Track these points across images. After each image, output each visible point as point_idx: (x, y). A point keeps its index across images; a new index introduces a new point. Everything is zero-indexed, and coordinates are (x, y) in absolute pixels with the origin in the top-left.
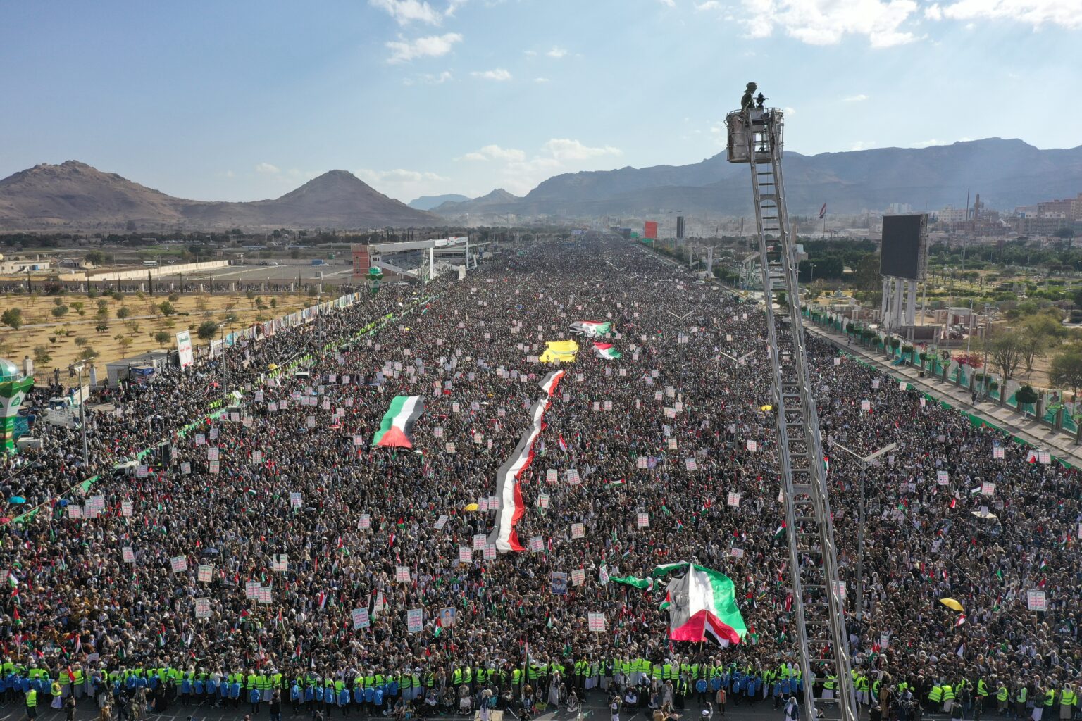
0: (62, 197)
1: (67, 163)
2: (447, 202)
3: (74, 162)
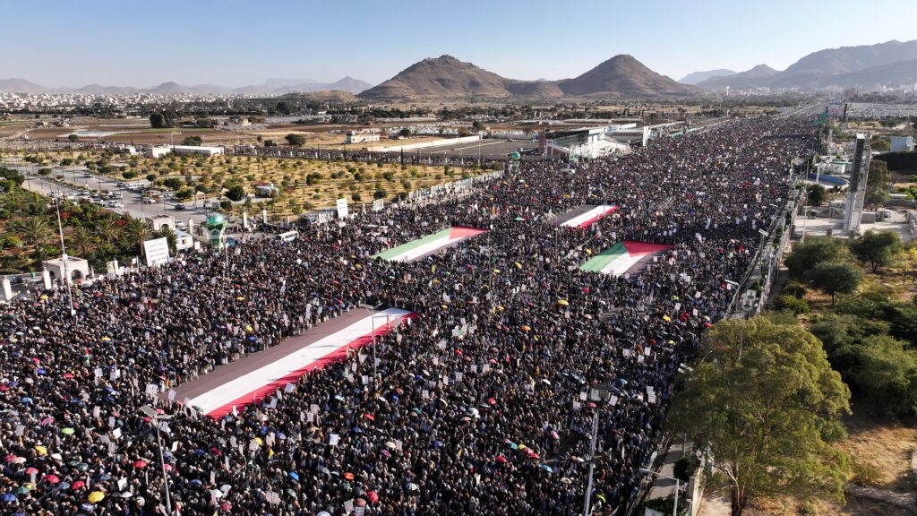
0: (436, 80)
1: (443, 57)
2: (713, 77)
3: (446, 56)
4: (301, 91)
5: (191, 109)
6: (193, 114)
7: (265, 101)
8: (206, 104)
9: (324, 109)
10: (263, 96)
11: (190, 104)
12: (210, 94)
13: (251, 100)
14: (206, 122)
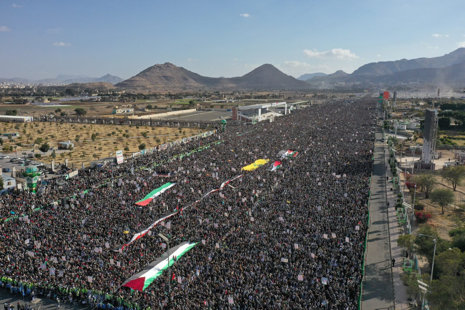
1: (166, 63)
3: (168, 63)
4: (80, 82)
5: (9, 92)
6: (10, 95)
7: (58, 88)
8: (19, 89)
9: (95, 93)
10: (55, 85)
11: (8, 89)
12: (21, 84)
13: (48, 87)
14: (20, 101)
